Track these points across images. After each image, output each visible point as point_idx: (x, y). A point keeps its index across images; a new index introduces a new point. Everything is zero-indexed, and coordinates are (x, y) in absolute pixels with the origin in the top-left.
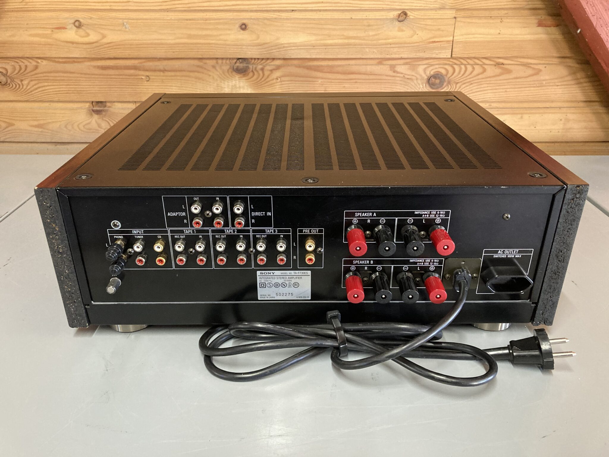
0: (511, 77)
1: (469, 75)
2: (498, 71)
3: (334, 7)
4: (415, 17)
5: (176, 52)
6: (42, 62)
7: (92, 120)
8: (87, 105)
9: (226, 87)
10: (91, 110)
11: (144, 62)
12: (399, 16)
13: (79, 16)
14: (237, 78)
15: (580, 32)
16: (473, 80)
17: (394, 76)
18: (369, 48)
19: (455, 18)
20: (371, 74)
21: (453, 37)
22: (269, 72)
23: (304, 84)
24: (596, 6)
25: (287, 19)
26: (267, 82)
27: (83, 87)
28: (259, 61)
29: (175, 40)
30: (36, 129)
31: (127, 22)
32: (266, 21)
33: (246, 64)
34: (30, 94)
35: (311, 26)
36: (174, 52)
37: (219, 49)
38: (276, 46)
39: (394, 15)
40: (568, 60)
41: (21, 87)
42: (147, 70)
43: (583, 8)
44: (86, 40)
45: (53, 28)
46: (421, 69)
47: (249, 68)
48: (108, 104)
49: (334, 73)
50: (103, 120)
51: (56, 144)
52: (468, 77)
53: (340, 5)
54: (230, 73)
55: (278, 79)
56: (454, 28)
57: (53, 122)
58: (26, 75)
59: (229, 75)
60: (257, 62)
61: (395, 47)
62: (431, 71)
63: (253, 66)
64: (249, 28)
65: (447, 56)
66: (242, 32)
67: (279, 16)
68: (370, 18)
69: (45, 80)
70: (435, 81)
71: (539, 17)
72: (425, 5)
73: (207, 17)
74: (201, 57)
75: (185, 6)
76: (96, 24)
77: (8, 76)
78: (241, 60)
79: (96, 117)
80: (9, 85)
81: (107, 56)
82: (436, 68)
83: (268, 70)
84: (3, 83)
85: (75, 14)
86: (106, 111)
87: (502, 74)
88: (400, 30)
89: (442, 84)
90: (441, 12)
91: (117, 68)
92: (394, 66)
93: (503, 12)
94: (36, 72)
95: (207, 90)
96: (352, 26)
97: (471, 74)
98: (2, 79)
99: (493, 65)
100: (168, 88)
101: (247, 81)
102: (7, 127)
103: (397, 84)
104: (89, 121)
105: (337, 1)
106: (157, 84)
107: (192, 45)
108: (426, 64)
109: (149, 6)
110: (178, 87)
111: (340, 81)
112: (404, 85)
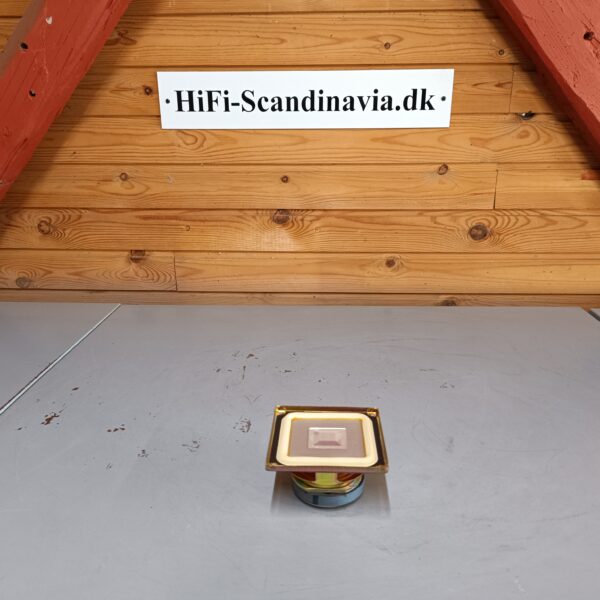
0: (556, 229)
1: (512, 226)
2: (543, 222)
3: (375, 161)
4: (455, 170)
5: (218, 203)
6: (86, 212)
7: (130, 268)
8: (126, 253)
9: (266, 237)
10: (130, 259)
11: (185, 213)
12: (440, 169)
13: (125, 169)
14: (276, 228)
16: (517, 232)
17: (435, 227)
18: (409, 200)
19: (497, 171)
20: (412, 225)
21: (496, 189)
22: (309, 223)
23: (342, 234)
25: (329, 172)
26: (306, 232)
27: (123, 236)
28: (299, 212)
29: (216, 191)
30: (73, 277)
31: (171, 175)
32: (307, 174)
33: (287, 215)
34: (72, 242)
35: (352, 178)
36: (215, 203)
37: (261, 200)
38: (317, 197)
39: (434, 169)
41: (63, 236)
42: (188, 220)
44: (130, 192)
45: (100, 181)
46: (462, 221)
47: (287, 218)
48: (147, 253)
49: (374, 223)
50: (141, 268)
51: (92, 291)
52: (512, 228)
53: (381, 159)
54: (270, 223)
55: (317, 229)
56: (497, 180)
57: (91, 270)
58: (69, 225)
59: (269, 225)
60: (296, 213)
61: (436, 199)
62: (473, 223)
63: (293, 217)
64: (290, 180)
65: (489, 207)
66: (283, 184)
67: (321, 168)
68: (410, 171)
69: (88, 229)
70: (477, 232)
71: (582, 171)
72: (467, 159)
73: (249, 170)
74: (242, 208)
75: (229, 160)
76: (141, 177)
77: (51, 226)
78: (281, 211)
79: (134, 265)
80: (50, 234)
81: (148, 207)
82: (478, 220)
83: (308, 221)
84: (45, 232)
85: (121, 167)
86: (145, 259)
87: (547, 225)
88: (441, 182)
89: (484, 235)
90: (483, 165)
91: (158, 218)
92: (435, 217)
93: (545, 166)
94: (79, 221)
95: (247, 240)
96: (392, 178)
97: (514, 225)
98: (45, 228)
99: (538, 216)
100: (208, 238)
101: (287, 231)
102: (45, 275)
103: (438, 234)
104: (126, 269)
105: (377, 155)
106: (197, 234)
107: (233, 197)
108: (467, 215)
109: (193, 160)
110: (218, 236)
111: (381, 231)
112: (445, 236)
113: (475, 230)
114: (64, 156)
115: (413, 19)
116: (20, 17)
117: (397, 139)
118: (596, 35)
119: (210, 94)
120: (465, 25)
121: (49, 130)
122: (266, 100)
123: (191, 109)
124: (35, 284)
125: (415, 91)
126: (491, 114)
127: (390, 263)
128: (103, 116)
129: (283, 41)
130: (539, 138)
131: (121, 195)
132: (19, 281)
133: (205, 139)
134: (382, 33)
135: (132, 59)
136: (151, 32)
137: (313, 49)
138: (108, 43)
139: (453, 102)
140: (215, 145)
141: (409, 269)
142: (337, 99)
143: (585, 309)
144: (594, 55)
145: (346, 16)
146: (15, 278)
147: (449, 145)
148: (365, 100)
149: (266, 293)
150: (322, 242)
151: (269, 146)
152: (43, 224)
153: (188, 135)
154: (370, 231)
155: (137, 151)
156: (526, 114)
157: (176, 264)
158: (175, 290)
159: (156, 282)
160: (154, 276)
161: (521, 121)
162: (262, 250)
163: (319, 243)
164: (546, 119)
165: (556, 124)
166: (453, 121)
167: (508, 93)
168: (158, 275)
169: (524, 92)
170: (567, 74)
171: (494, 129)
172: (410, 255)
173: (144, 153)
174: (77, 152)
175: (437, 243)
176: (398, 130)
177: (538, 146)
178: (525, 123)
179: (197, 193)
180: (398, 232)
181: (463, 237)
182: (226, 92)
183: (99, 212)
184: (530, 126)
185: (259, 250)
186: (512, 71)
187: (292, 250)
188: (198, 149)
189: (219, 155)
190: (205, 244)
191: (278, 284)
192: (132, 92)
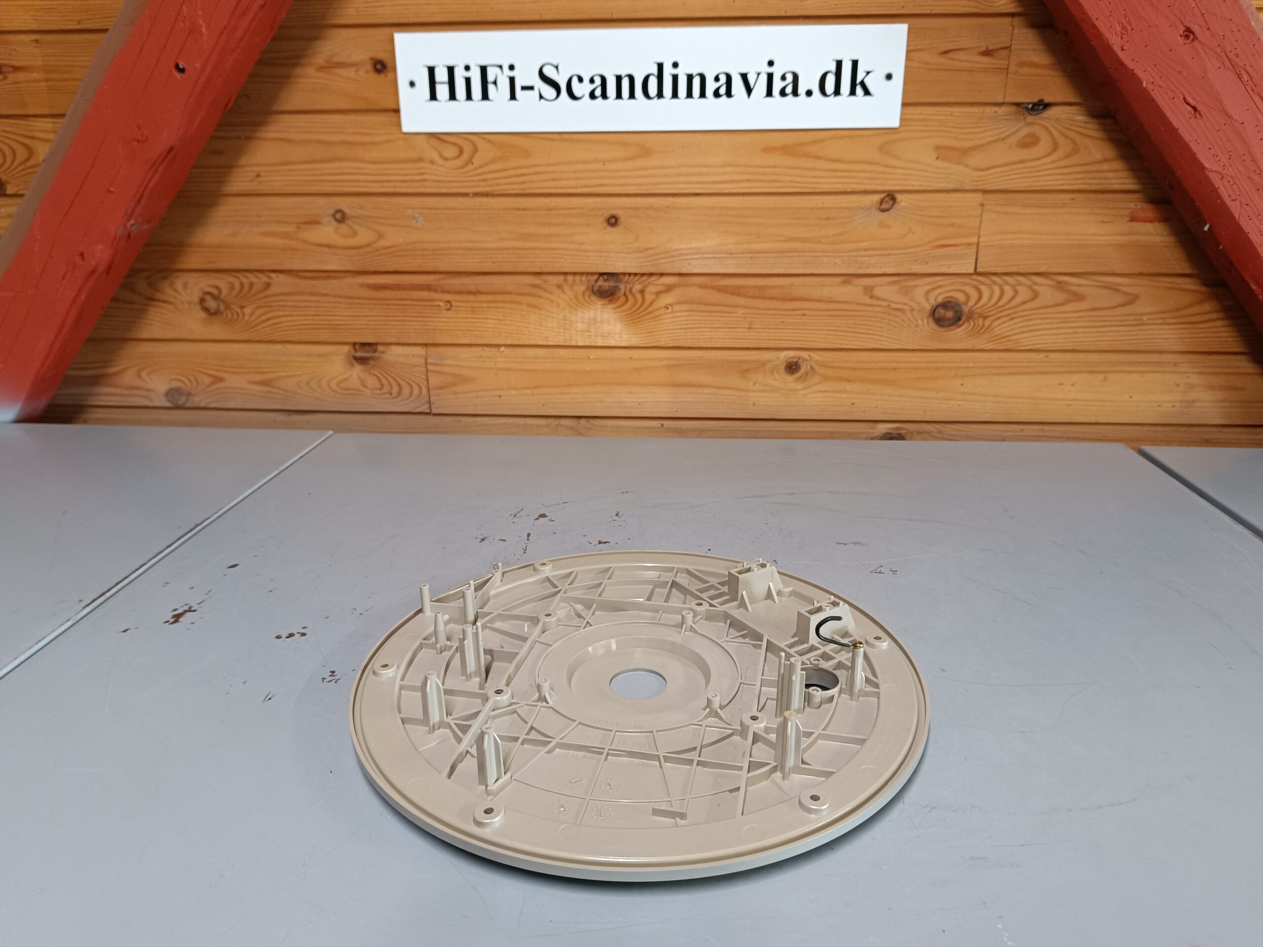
0: (1084, 308)
1: (1007, 303)
2: (1061, 296)
3: (768, 188)
4: (908, 203)
5: (499, 262)
6: (278, 277)
7: (352, 374)
8: (346, 349)
9: (579, 321)
10: (352, 359)
11: (443, 279)
12: (882, 202)
13: (343, 203)
14: (598, 306)
15: (1209, 229)
16: (1015, 313)
17: (870, 305)
18: (827, 256)
19: (982, 205)
20: (830, 302)
21: (979, 237)
22: (653, 297)
23: (712, 316)
24: (1238, 183)
25: (688, 208)
26: (649, 313)
27: (340, 318)
28: (637, 278)
29: (496, 242)
30: (259, 388)
31: (420, 214)
32: (650, 212)
33: (616, 283)
34: (255, 329)
35: (728, 219)
36: (494, 263)
37: (571, 257)
38: (667, 252)
39: (872, 201)
40: (1187, 280)
41: (241, 316)
42: (448, 292)
43: (1213, 185)
44: (351, 242)
45: (300, 223)
46: (919, 294)
47: (619, 289)
48: (380, 348)
49: (765, 298)
50: (370, 373)
51: (289, 413)
52: (1006, 307)
53: (779, 185)
54: (586, 297)
55: (668, 308)
56: (981, 222)
57: (289, 376)
58: (250, 299)
59: (585, 300)
60: (632, 280)
61: (874, 256)
62: (937, 298)
63: (626, 287)
64: (621, 223)
65: (967, 270)
66: (610, 229)
67: (673, 202)
68: (830, 205)
69: (281, 306)
70: (945, 313)
71: (1132, 205)
72: (927, 184)
73: (552, 204)
74: (538, 270)
75: (516, 187)
76: (369, 217)
77: (223, 301)
78: (605, 277)
79: (358, 368)
80: (220, 316)
81: (382, 269)
82: (947, 292)
83: (651, 293)
84: (212, 311)
85: (336, 200)
86: (377, 359)
87: (1068, 302)
88: (882, 225)
89: (957, 320)
90: (957, 195)
91: (398, 287)
92: (872, 287)
93: (1067, 197)
94: (268, 292)
95: (547, 327)
96: (798, 219)
97: (1010, 301)
98: (211, 304)
99: (1051, 286)
100: (482, 323)
101: (615, 310)
102: (213, 383)
103: (877, 317)
104: (346, 376)
105: (773, 177)
106: (464, 316)
107: (525, 252)
108: (929, 284)
109: (458, 187)
110: (499, 320)
111: (777, 312)
112: (889, 320)
113: (941, 312)
114: (239, 182)
117: (807, 148)
119: (484, 70)
121: (213, 137)
122: (581, 80)
123: (453, 96)
124: (197, 399)
125: (839, 64)
126: (972, 104)
127: (792, 367)
128: (305, 112)
131: (336, 247)
132: (171, 393)
133: (476, 150)
135: (351, 11)
139: (906, 82)
140: (493, 161)
141: (826, 379)
142: (703, 77)
143: (1133, 448)
146: (164, 389)
147: (899, 159)
148: (751, 79)
149: (580, 417)
150: (676, 331)
151: (585, 162)
152: (208, 297)
153: (448, 142)
154: (757, 311)
155: (362, 171)
156: (1034, 105)
157: (430, 367)
158: (428, 411)
159: (396, 397)
160: (391, 387)
161: (1024, 118)
162: (574, 344)
163: (671, 331)
164: (1068, 113)
165: (1086, 123)
166: (905, 116)
167: (1001, 67)
168: (399, 385)
169: (1032, 65)
170: (1109, 26)
171: (977, 130)
172: (827, 354)
173: (373, 175)
174: (262, 174)
175: (875, 333)
176: (809, 133)
177: (1054, 161)
178: (1032, 121)
179: (463, 245)
180: (807, 312)
181: (920, 323)
182: (512, 67)
183: (300, 277)
184: (1042, 125)
185: (568, 344)
186: (1011, 28)
187: (624, 344)
188: (463, 167)
189: (498, 178)
190: (477, 333)
191: (601, 402)
192: (353, 69)
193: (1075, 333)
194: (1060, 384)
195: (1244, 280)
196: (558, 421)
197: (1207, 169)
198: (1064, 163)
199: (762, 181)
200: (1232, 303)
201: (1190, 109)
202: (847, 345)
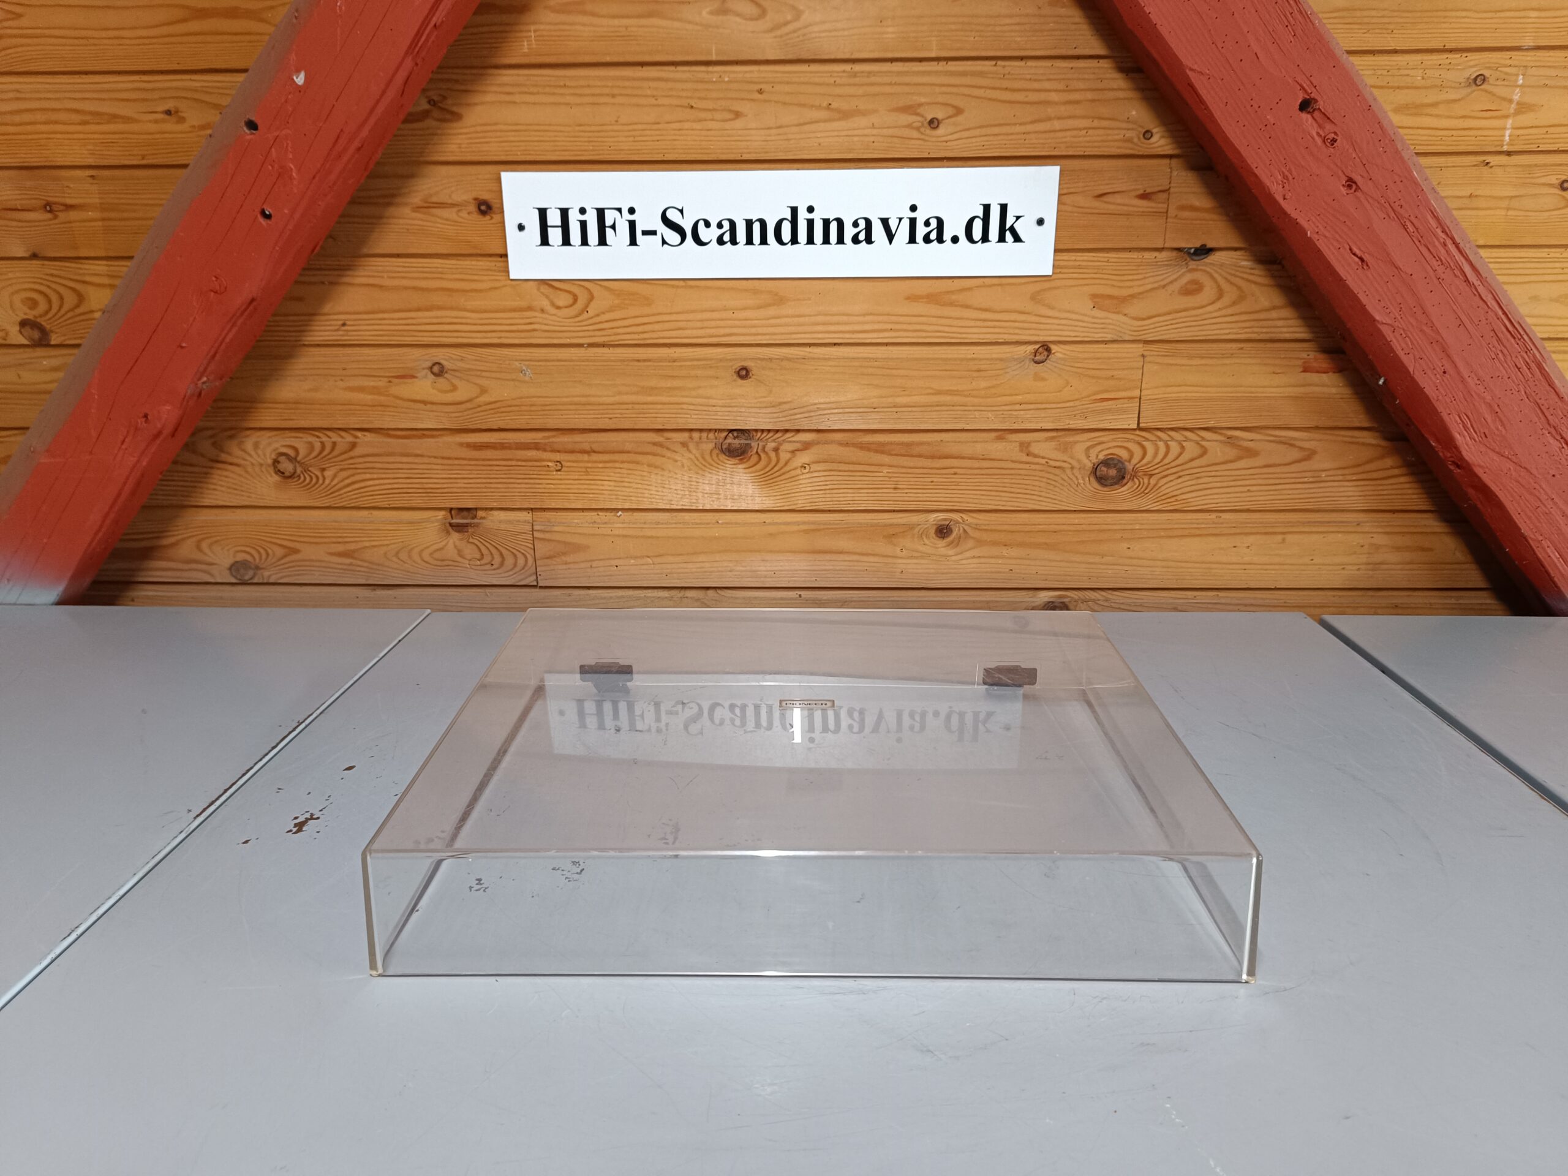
0: (1257, 465)
1: (1174, 461)
2: (1232, 453)
3: (913, 337)
4: (1065, 354)
5: (616, 418)
6: (365, 436)
7: (448, 542)
8: (442, 513)
9: (707, 482)
10: (448, 525)
11: (553, 436)
12: (1035, 353)
13: (440, 355)
14: (727, 465)
15: (1384, 383)
16: (1182, 470)
17: (1027, 463)
18: (978, 411)
19: (1143, 356)
20: (983, 459)
22: (788, 455)
23: (854, 476)
24: (1411, 337)
25: (825, 359)
26: (784, 474)
27: (437, 481)
28: (771, 434)
29: (612, 396)
30: (339, 560)
31: (528, 366)
32: (785, 363)
33: (746, 440)
34: (337, 494)
35: (871, 370)
36: (611, 418)
37: (697, 412)
38: (803, 407)
39: (1025, 352)
40: (1365, 433)
41: (321, 481)
42: (559, 451)
43: (1386, 339)
44: (449, 397)
45: (391, 377)
46: (1079, 450)
47: (751, 447)
48: (480, 513)
49: (912, 456)
50: (468, 542)
51: (376, 587)
52: (1173, 464)
53: (924, 334)
54: (715, 456)
55: (805, 468)
56: (1142, 374)
57: (374, 546)
58: (331, 461)
59: (713, 460)
60: (765, 436)
61: (1029, 410)
62: (1099, 454)
63: (758, 444)
64: (753, 375)
65: (1129, 425)
66: (740, 381)
67: (810, 352)
68: (981, 356)
69: (368, 468)
70: (1107, 471)
71: (1304, 355)
72: (1086, 334)
73: (676, 355)
74: (661, 427)
75: (636, 336)
76: (470, 370)
77: (299, 462)
78: (735, 434)
79: (455, 536)
80: (296, 479)
81: (484, 427)
82: (1109, 448)
83: (786, 451)
84: (287, 474)
85: (434, 351)
86: (477, 525)
87: (1239, 458)
88: (1037, 378)
89: (1121, 478)
90: (1115, 346)
91: (502, 447)
92: (1029, 444)
93: (1234, 346)
94: (352, 454)
95: (670, 489)
96: (946, 370)
97: (1177, 458)
98: (287, 466)
99: (1221, 442)
100: (597, 485)
101: (747, 471)
102: (285, 556)
103: (1035, 476)
104: (441, 545)
105: (918, 327)
106: (576, 477)
107: (645, 406)
108: (1089, 440)
109: (569, 338)
110: (615, 481)
111: (925, 471)
112: (1049, 479)
113: (1103, 468)
114: (322, 331)
115: (981, 74)
116: (245, 71)
117: (954, 297)
118: (1321, 104)
119: (601, 213)
120: (1081, 85)
121: (297, 282)
122: (707, 224)
123: (566, 241)
124: (266, 574)
125: (987, 208)
126: (1130, 250)
127: (943, 531)
128: (398, 256)
129: (738, 115)
130: (1220, 294)
131: (432, 403)
132: (235, 567)
133: (592, 298)
134: (923, 100)
135: (453, 147)
136: (489, 98)
137: (794, 129)
138: (411, 118)
139: (1058, 227)
140: (611, 309)
141: (980, 543)
142: (840, 223)
143: (1312, 616)
144: (1319, 141)
145: (858, 67)
146: (228, 562)
147: (1053, 308)
148: (893, 224)
149: (708, 588)
150: (814, 493)
151: (713, 311)
152: (282, 459)
153: (560, 290)
154: (904, 470)
155: (464, 321)
156: (1197, 250)
157: (536, 534)
158: (536, 584)
159: (498, 568)
160: (493, 558)
161: (1187, 264)
162: (701, 508)
163: (810, 493)
164: (1232, 258)
165: (1253, 269)
166: (1057, 263)
167: (1161, 210)
168: (501, 554)
169: (1193, 208)
170: (1270, 175)
171: (1136, 277)
172: (981, 516)
173: (475, 324)
174: (348, 323)
175: (1033, 492)
176: (955, 281)
177: (1220, 309)
178: (1194, 267)
179: (576, 399)
180: (958, 471)
181: (1081, 481)
182: (632, 211)
183: (389, 436)
184: (1204, 271)
185: (694, 508)
186: (1169, 170)
187: (757, 508)
188: (577, 316)
189: (618, 328)
190: (591, 496)
191: (730, 571)
192: (455, 209)
193: (1249, 491)
194: (1235, 547)
195: (1423, 436)
196: (682, 593)
197: (1378, 321)
198: (1230, 311)
199: (905, 330)
200: (1413, 459)
201: (1357, 259)
202: (1003, 506)
